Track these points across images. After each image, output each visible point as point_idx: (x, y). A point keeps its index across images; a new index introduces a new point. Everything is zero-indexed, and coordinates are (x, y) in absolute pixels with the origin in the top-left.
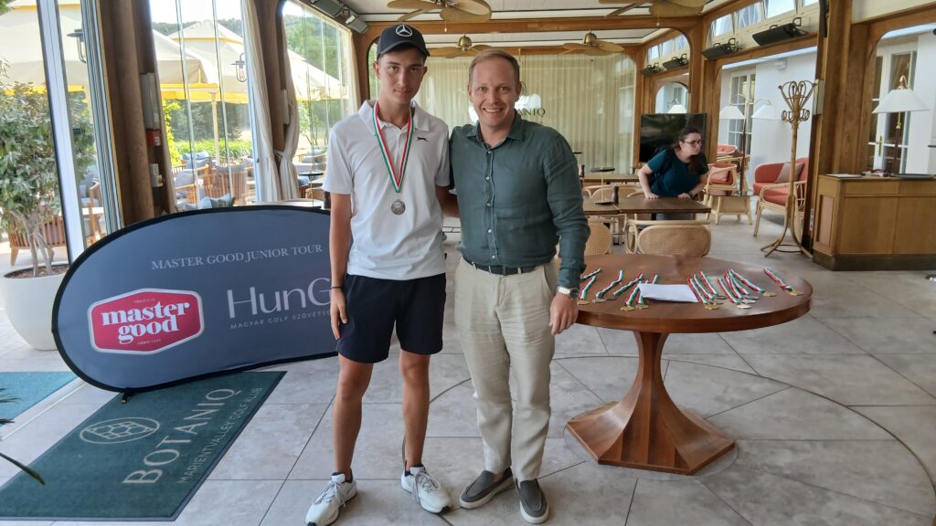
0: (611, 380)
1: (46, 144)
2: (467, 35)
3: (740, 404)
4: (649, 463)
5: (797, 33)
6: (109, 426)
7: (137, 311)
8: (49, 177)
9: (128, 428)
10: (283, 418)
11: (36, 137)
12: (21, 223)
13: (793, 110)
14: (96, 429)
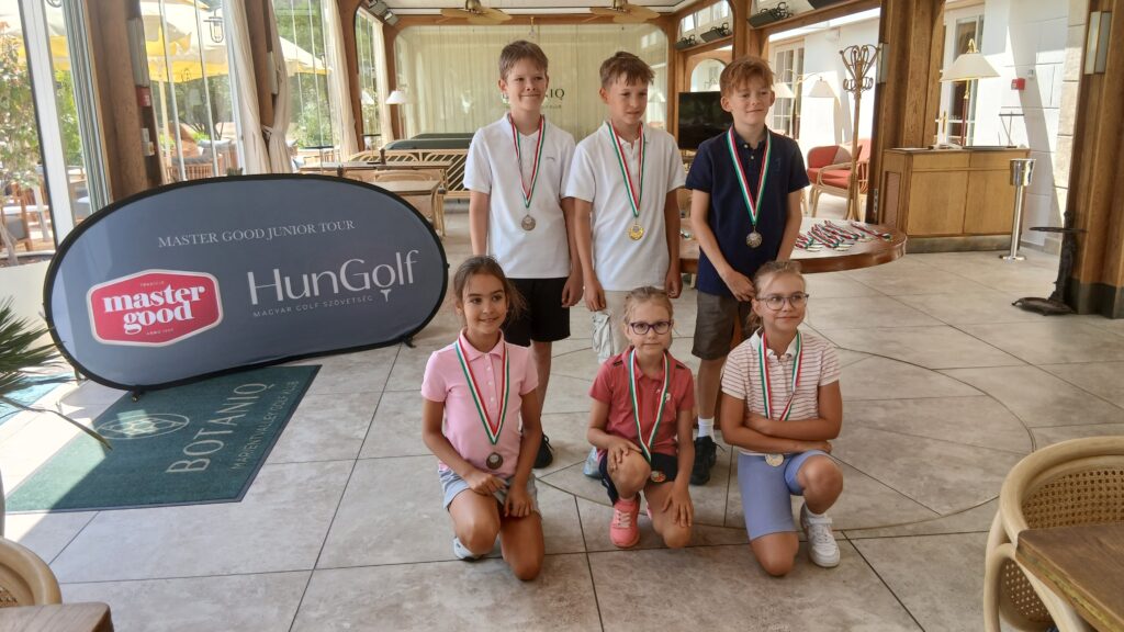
6: (129, 423)
7: (145, 297)
9: (155, 422)
10: (334, 406)
13: (855, 78)
14: (112, 427)
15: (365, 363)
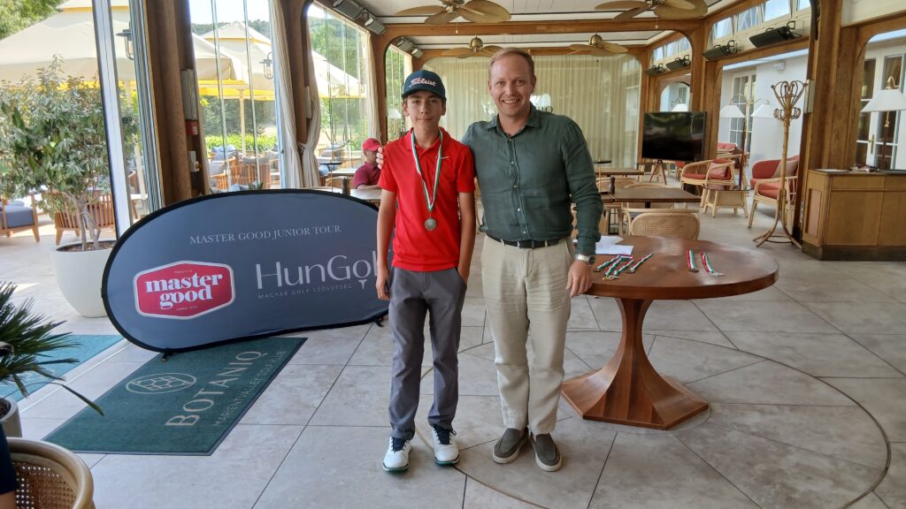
0: (599, 351)
1: (95, 132)
2: (479, 37)
3: (717, 373)
4: (628, 419)
5: (791, 36)
6: (152, 380)
7: (177, 281)
8: (98, 162)
9: (171, 380)
10: (304, 376)
11: (87, 126)
12: (72, 203)
13: (785, 109)
14: (140, 382)
15: (340, 338)
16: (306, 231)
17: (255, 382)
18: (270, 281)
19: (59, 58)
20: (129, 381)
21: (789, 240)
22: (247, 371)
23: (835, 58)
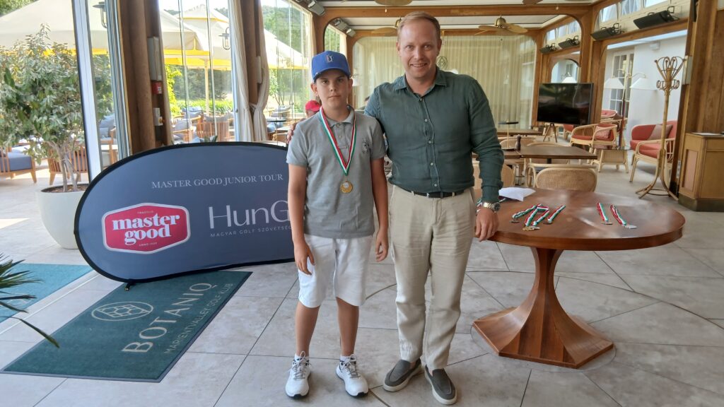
0: (511, 290)
1: (75, 90)
3: (618, 314)
4: (541, 357)
5: (671, 19)
6: (115, 308)
7: (140, 221)
8: (77, 115)
9: (130, 309)
10: (248, 307)
11: (69, 85)
12: (56, 151)
13: (666, 81)
14: (104, 309)
15: (280, 272)
16: (253, 179)
17: (205, 312)
18: (221, 222)
19: (46, 26)
20: (94, 309)
21: (666, 193)
22: (198, 302)
23: (711, 37)
